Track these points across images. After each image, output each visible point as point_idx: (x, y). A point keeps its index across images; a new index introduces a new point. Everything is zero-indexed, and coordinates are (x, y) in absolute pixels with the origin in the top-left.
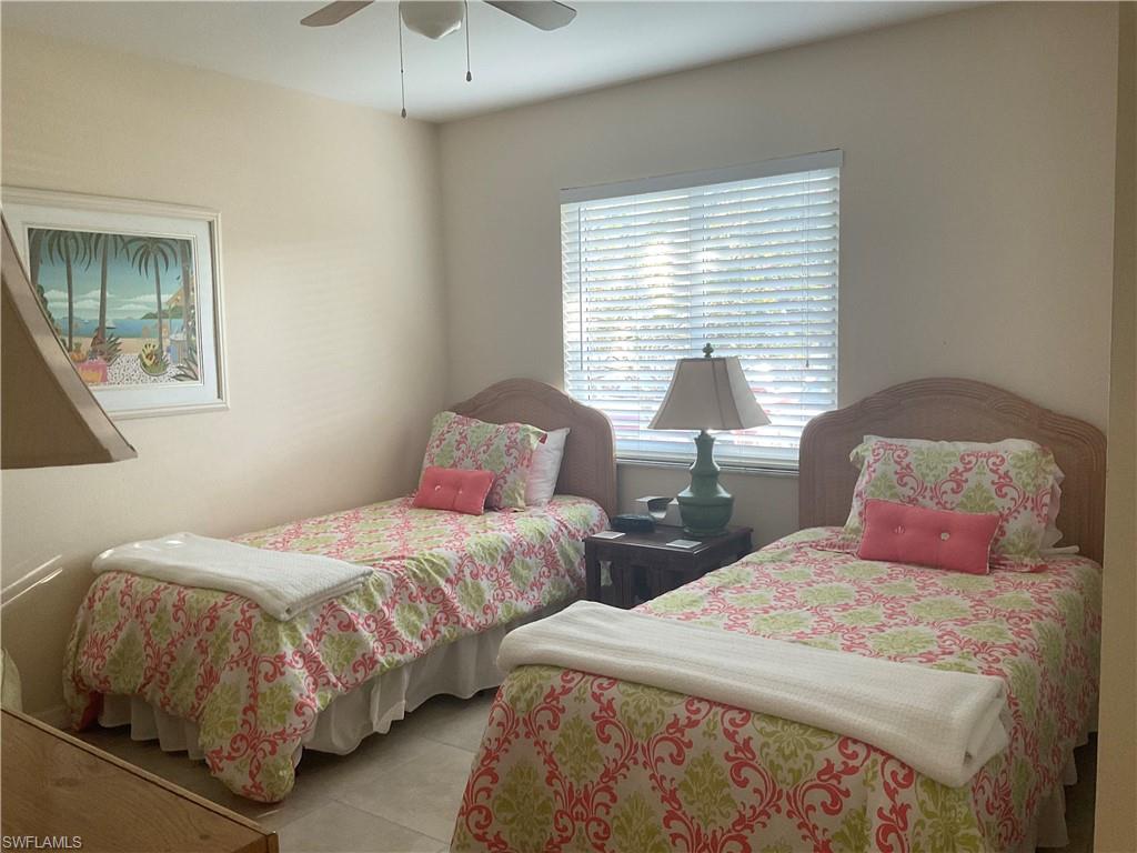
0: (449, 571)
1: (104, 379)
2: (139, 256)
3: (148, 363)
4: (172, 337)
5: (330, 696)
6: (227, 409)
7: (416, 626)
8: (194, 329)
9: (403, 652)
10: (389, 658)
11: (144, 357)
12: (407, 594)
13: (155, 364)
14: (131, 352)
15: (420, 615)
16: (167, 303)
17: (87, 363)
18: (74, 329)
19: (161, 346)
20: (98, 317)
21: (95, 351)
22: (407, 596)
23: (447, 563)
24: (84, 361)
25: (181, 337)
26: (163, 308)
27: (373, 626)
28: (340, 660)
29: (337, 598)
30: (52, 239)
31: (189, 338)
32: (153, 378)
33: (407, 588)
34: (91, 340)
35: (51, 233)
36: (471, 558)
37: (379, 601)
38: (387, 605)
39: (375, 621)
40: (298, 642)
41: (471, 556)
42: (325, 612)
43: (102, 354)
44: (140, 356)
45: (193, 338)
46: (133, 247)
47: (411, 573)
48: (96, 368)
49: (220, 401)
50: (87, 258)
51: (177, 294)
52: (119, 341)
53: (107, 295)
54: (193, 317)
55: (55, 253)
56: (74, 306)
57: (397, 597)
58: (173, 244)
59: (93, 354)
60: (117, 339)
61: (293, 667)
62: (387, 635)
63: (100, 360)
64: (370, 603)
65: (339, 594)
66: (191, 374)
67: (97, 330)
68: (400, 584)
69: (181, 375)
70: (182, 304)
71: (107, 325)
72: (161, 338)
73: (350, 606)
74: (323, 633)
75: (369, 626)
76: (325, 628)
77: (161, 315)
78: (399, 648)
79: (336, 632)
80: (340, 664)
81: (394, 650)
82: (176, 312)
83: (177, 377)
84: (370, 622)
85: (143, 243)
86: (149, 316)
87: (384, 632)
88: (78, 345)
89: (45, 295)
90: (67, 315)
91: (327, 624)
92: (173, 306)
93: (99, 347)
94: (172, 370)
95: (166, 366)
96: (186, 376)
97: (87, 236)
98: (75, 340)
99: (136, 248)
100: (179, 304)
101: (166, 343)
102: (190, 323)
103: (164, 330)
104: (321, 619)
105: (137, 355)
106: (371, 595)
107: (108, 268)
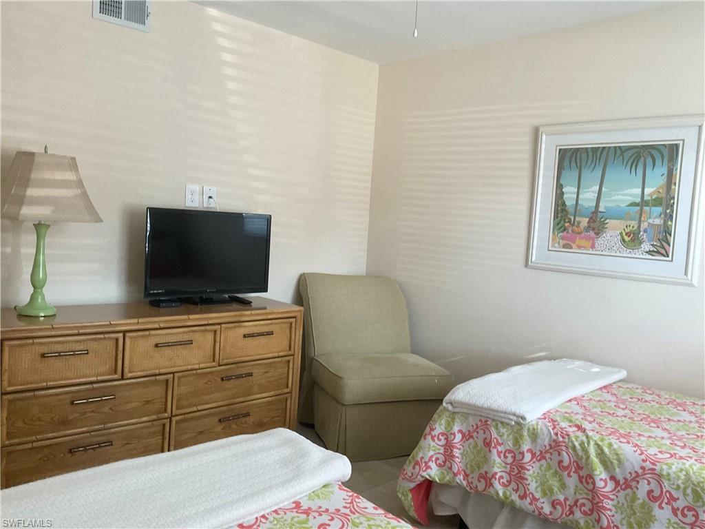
0: (617, 470)
1: (593, 247)
2: (632, 160)
3: (626, 238)
4: (650, 221)
5: (448, 478)
6: (692, 285)
7: (551, 490)
8: (671, 216)
9: (522, 497)
10: (508, 493)
11: (624, 234)
12: (558, 459)
13: (633, 240)
14: (614, 230)
15: (563, 486)
16: (649, 195)
17: (583, 235)
18: (577, 212)
19: (639, 227)
20: (595, 205)
21: (589, 227)
22: (557, 460)
23: (619, 461)
24: (581, 233)
25: (658, 221)
26: (645, 198)
27: (510, 460)
28: (473, 464)
29: (493, 420)
30: (573, 153)
31: (665, 222)
32: (628, 251)
33: (559, 455)
34: (587, 219)
35: (572, 151)
36: (659, 477)
37: (526, 446)
38: (533, 455)
39: (514, 457)
40: (449, 429)
41: (660, 475)
42: (479, 424)
43: (594, 229)
44: (621, 234)
45: (669, 223)
46: (627, 155)
47: (570, 444)
48: (588, 238)
49: (685, 277)
50: (593, 165)
51: (660, 187)
52: (606, 222)
53: (603, 189)
54: (672, 206)
55: (573, 163)
56: (580, 196)
57: (548, 456)
58: (662, 149)
59: (588, 228)
60: (605, 220)
61: (433, 440)
62: (517, 474)
63: (592, 233)
64: (517, 442)
65: (496, 418)
66: (664, 252)
67: (593, 213)
68: (555, 446)
69: (653, 251)
70: (664, 195)
71: (600, 210)
72: (640, 222)
73: (498, 433)
74: (472, 437)
75: (506, 457)
76: (475, 434)
77: (643, 203)
78: (521, 492)
79: (480, 443)
80: (472, 466)
81: (517, 491)
82: (657, 202)
83: (649, 252)
84: (509, 456)
85: (636, 150)
86: (633, 204)
87: (516, 471)
88: (579, 222)
89: (563, 190)
90: (575, 202)
91: (478, 433)
92: (654, 197)
93: (592, 225)
94: (646, 246)
95: (641, 243)
96: (658, 252)
97: (595, 150)
98: (577, 219)
99: (630, 155)
100: (660, 196)
101: (644, 225)
102: (668, 211)
103: (644, 215)
104: (475, 427)
105: (618, 232)
106: (521, 436)
107: (607, 170)
